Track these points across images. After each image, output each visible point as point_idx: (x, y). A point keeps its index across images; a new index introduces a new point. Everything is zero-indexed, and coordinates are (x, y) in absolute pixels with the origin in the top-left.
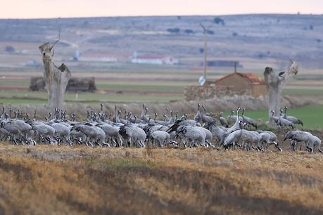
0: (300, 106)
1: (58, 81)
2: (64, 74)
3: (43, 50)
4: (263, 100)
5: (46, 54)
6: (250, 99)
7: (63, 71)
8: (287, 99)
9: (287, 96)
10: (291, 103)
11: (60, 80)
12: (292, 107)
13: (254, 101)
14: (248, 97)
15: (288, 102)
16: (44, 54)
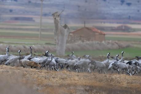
0: (124, 48)
1: (62, 34)
2: (66, 30)
3: (54, 16)
4: (104, 43)
5: (56, 18)
6: (98, 43)
7: (65, 28)
8: (117, 43)
9: (117, 42)
10: (119, 46)
11: (64, 34)
12: (119, 48)
13: (100, 44)
14: (97, 42)
15: (117, 45)
16: (55, 18)
